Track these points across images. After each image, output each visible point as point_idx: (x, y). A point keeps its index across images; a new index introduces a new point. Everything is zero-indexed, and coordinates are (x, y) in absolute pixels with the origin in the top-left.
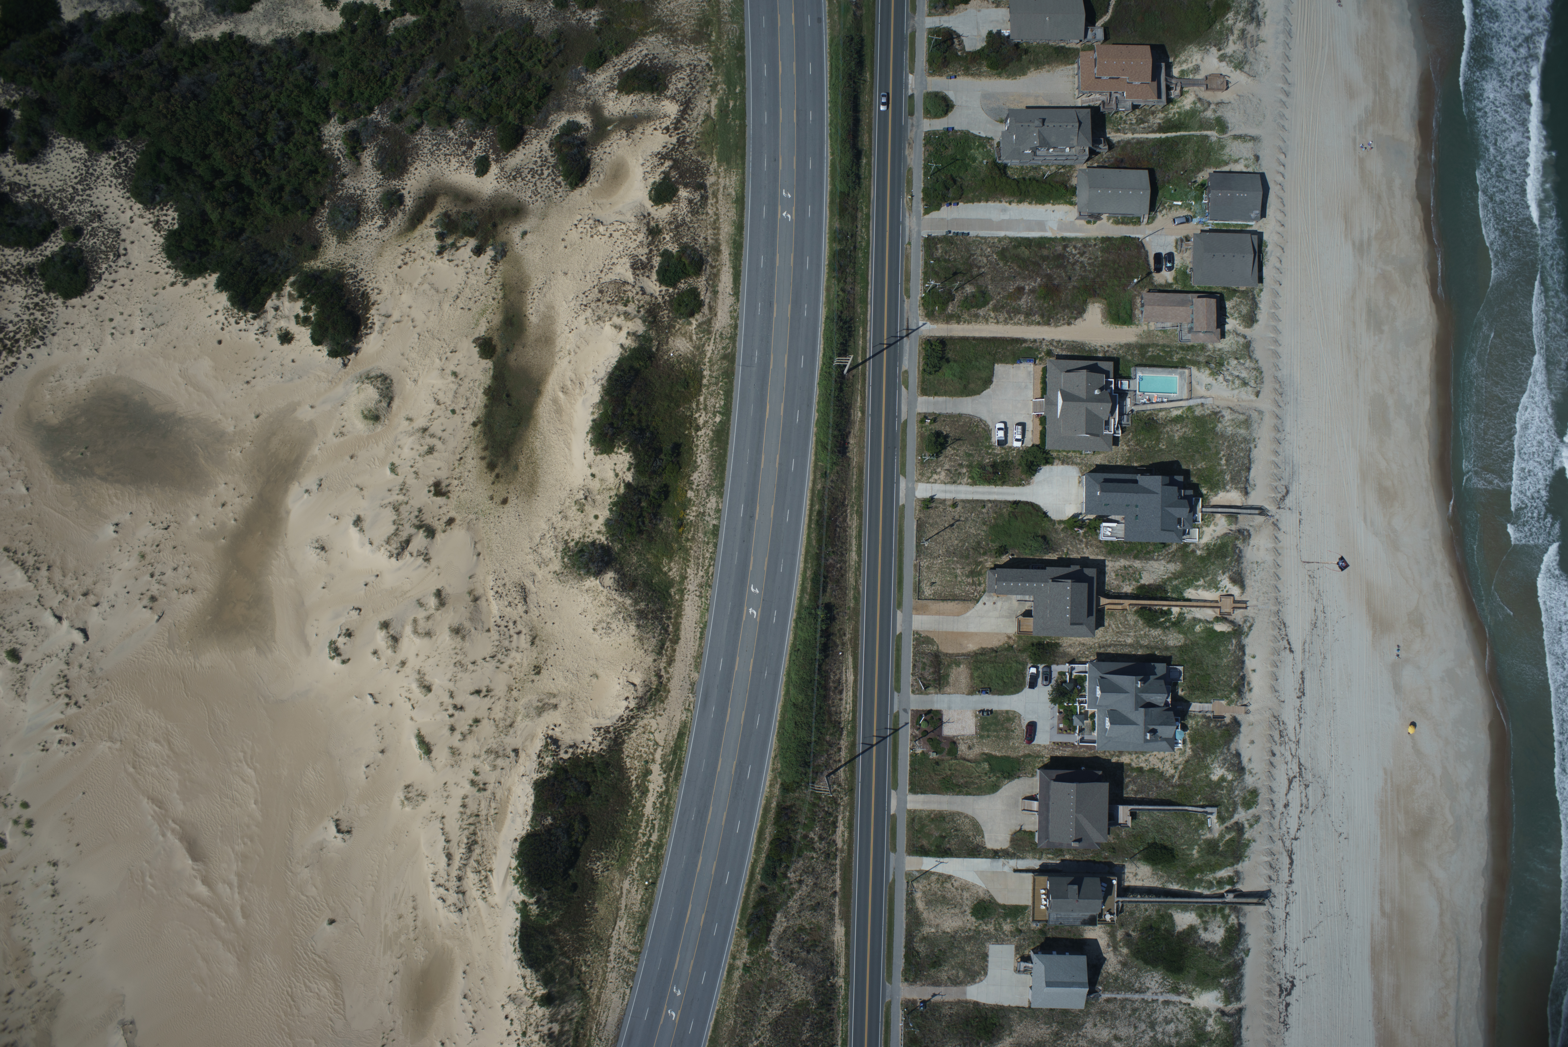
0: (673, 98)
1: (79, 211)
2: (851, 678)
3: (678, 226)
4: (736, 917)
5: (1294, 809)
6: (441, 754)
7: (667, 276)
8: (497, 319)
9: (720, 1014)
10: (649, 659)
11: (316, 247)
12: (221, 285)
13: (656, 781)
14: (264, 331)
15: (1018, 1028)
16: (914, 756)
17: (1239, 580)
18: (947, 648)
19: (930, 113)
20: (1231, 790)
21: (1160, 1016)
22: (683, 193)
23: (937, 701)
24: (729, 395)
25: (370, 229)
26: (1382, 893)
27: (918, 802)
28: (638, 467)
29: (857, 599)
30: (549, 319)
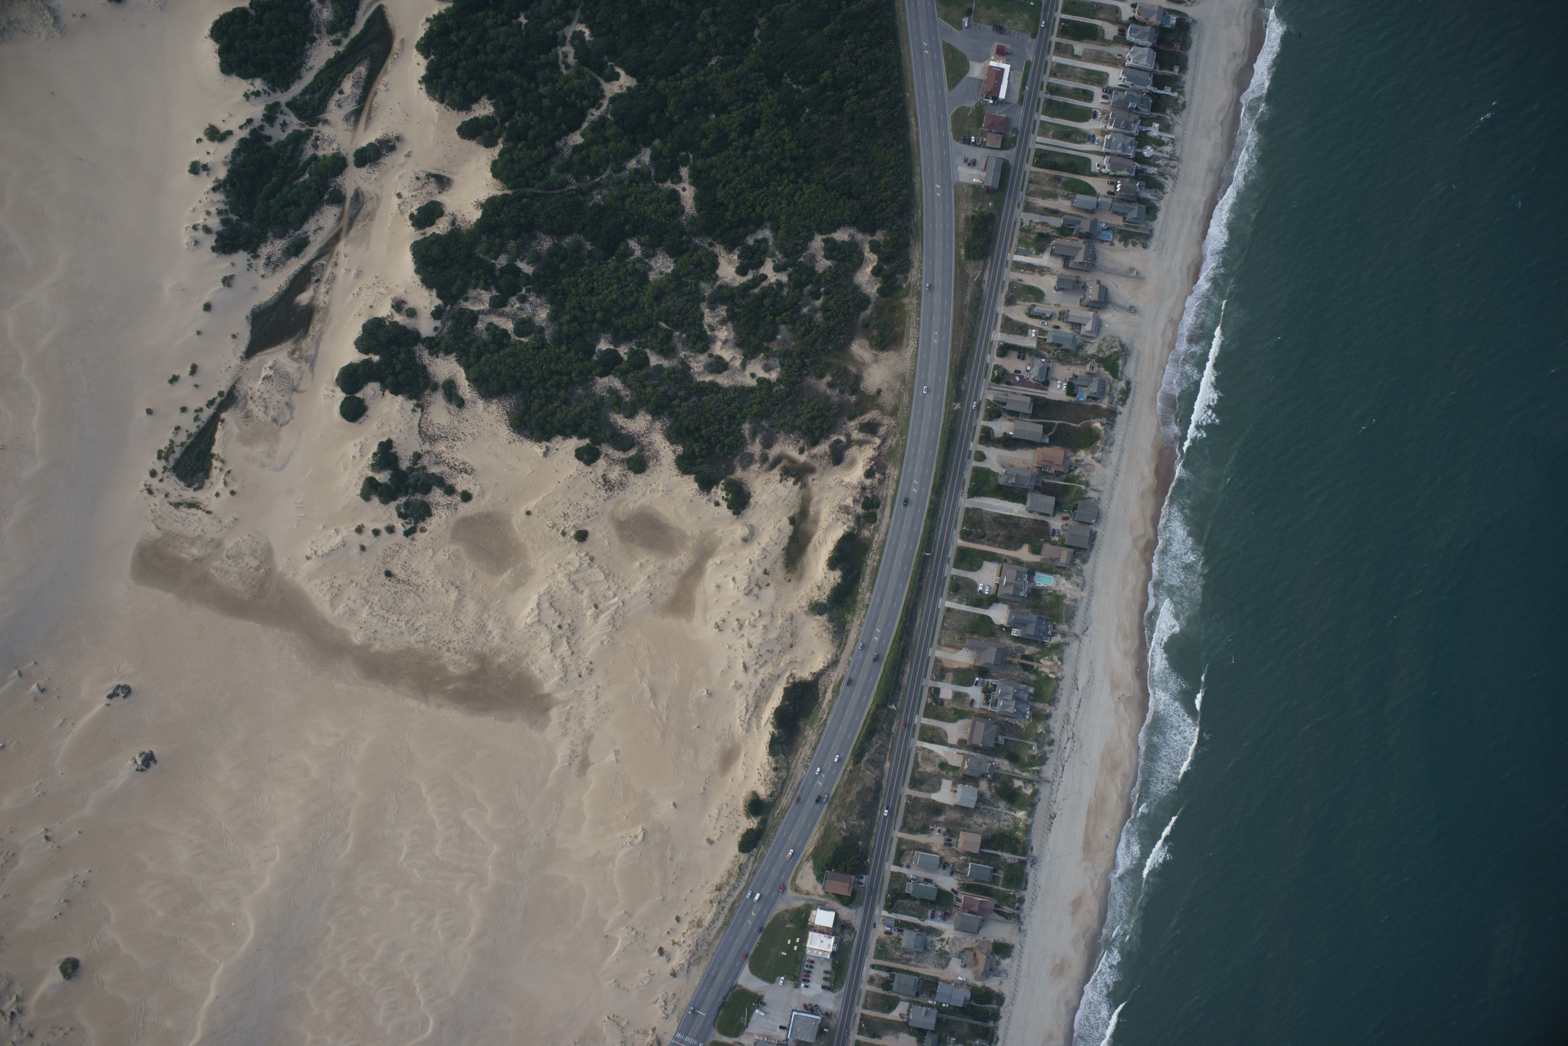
0: (879, 437)
1: (645, 441)
2: (908, 670)
3: (873, 488)
4: (850, 752)
5: (1068, 750)
6: (752, 671)
7: (865, 506)
8: (798, 511)
9: (838, 787)
10: (834, 650)
11: (732, 471)
12: (696, 480)
13: (829, 695)
14: (709, 500)
15: (948, 813)
16: (927, 703)
17: (1061, 659)
18: (947, 665)
19: (976, 459)
20: (1044, 738)
21: (1002, 818)
22: (877, 476)
23: (940, 685)
24: (881, 556)
25: (755, 467)
26: (1096, 788)
27: (925, 721)
28: (843, 577)
29: (916, 641)
30: (818, 514)
